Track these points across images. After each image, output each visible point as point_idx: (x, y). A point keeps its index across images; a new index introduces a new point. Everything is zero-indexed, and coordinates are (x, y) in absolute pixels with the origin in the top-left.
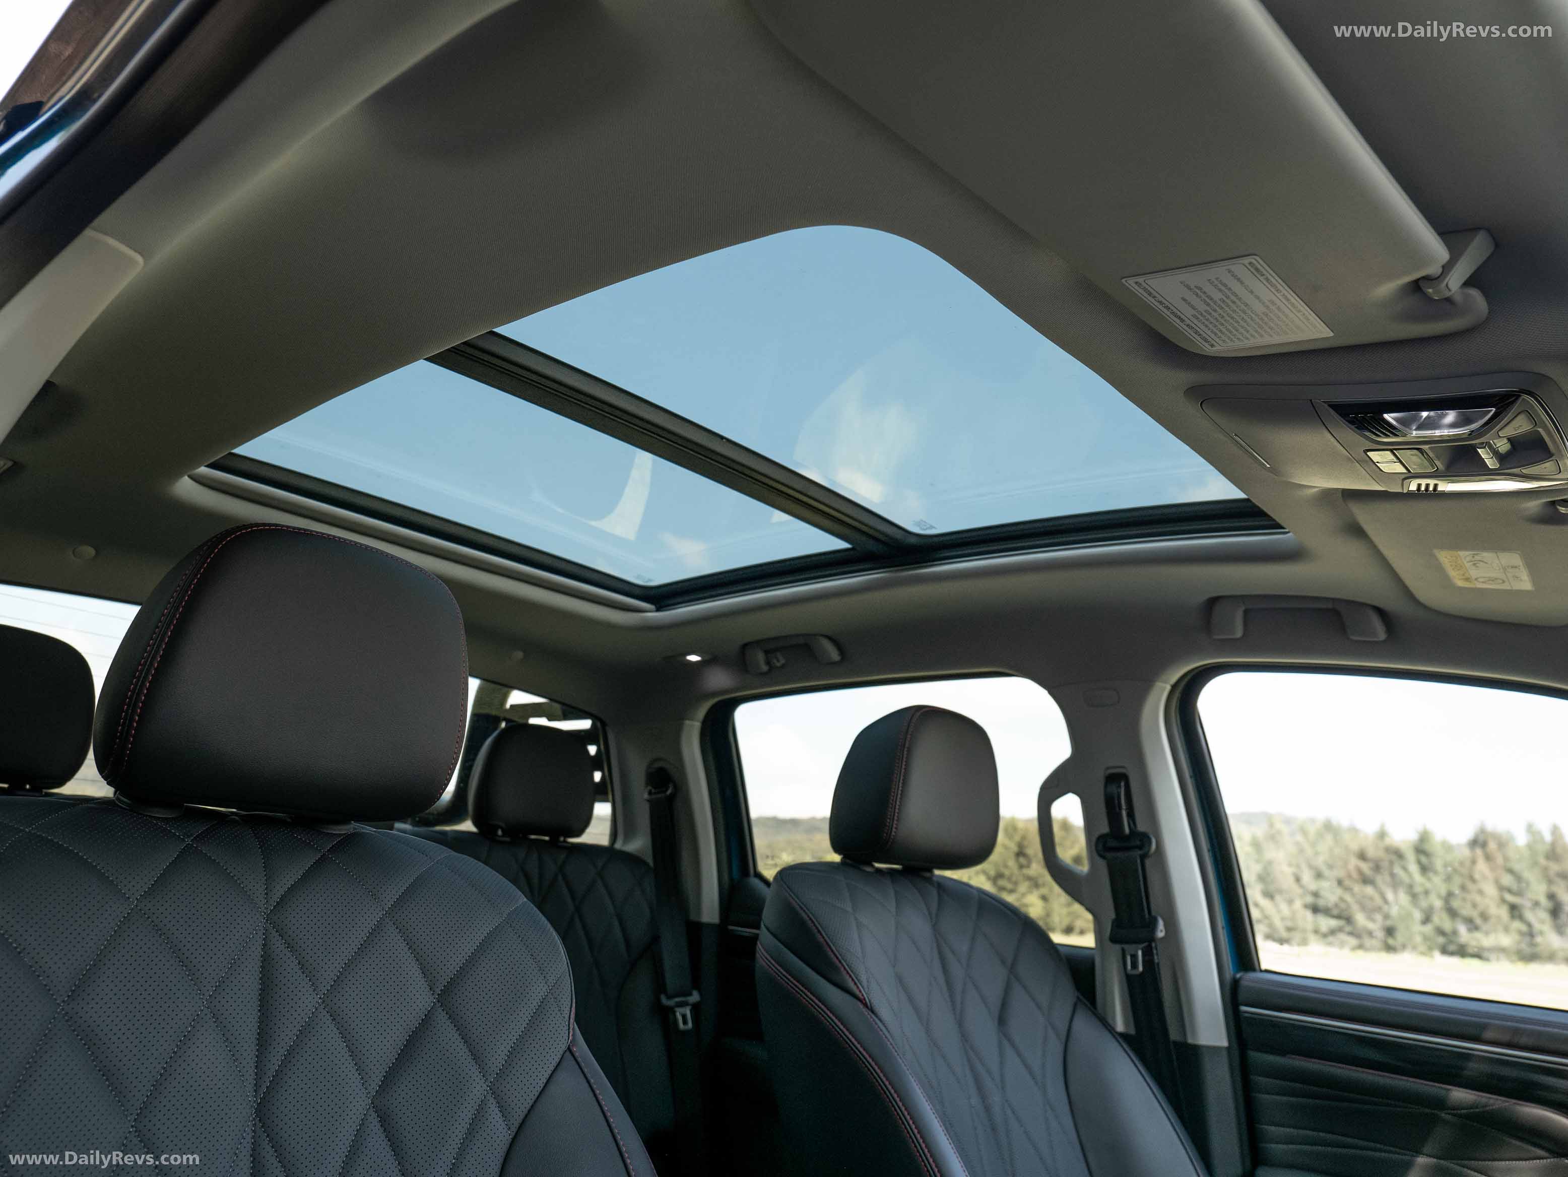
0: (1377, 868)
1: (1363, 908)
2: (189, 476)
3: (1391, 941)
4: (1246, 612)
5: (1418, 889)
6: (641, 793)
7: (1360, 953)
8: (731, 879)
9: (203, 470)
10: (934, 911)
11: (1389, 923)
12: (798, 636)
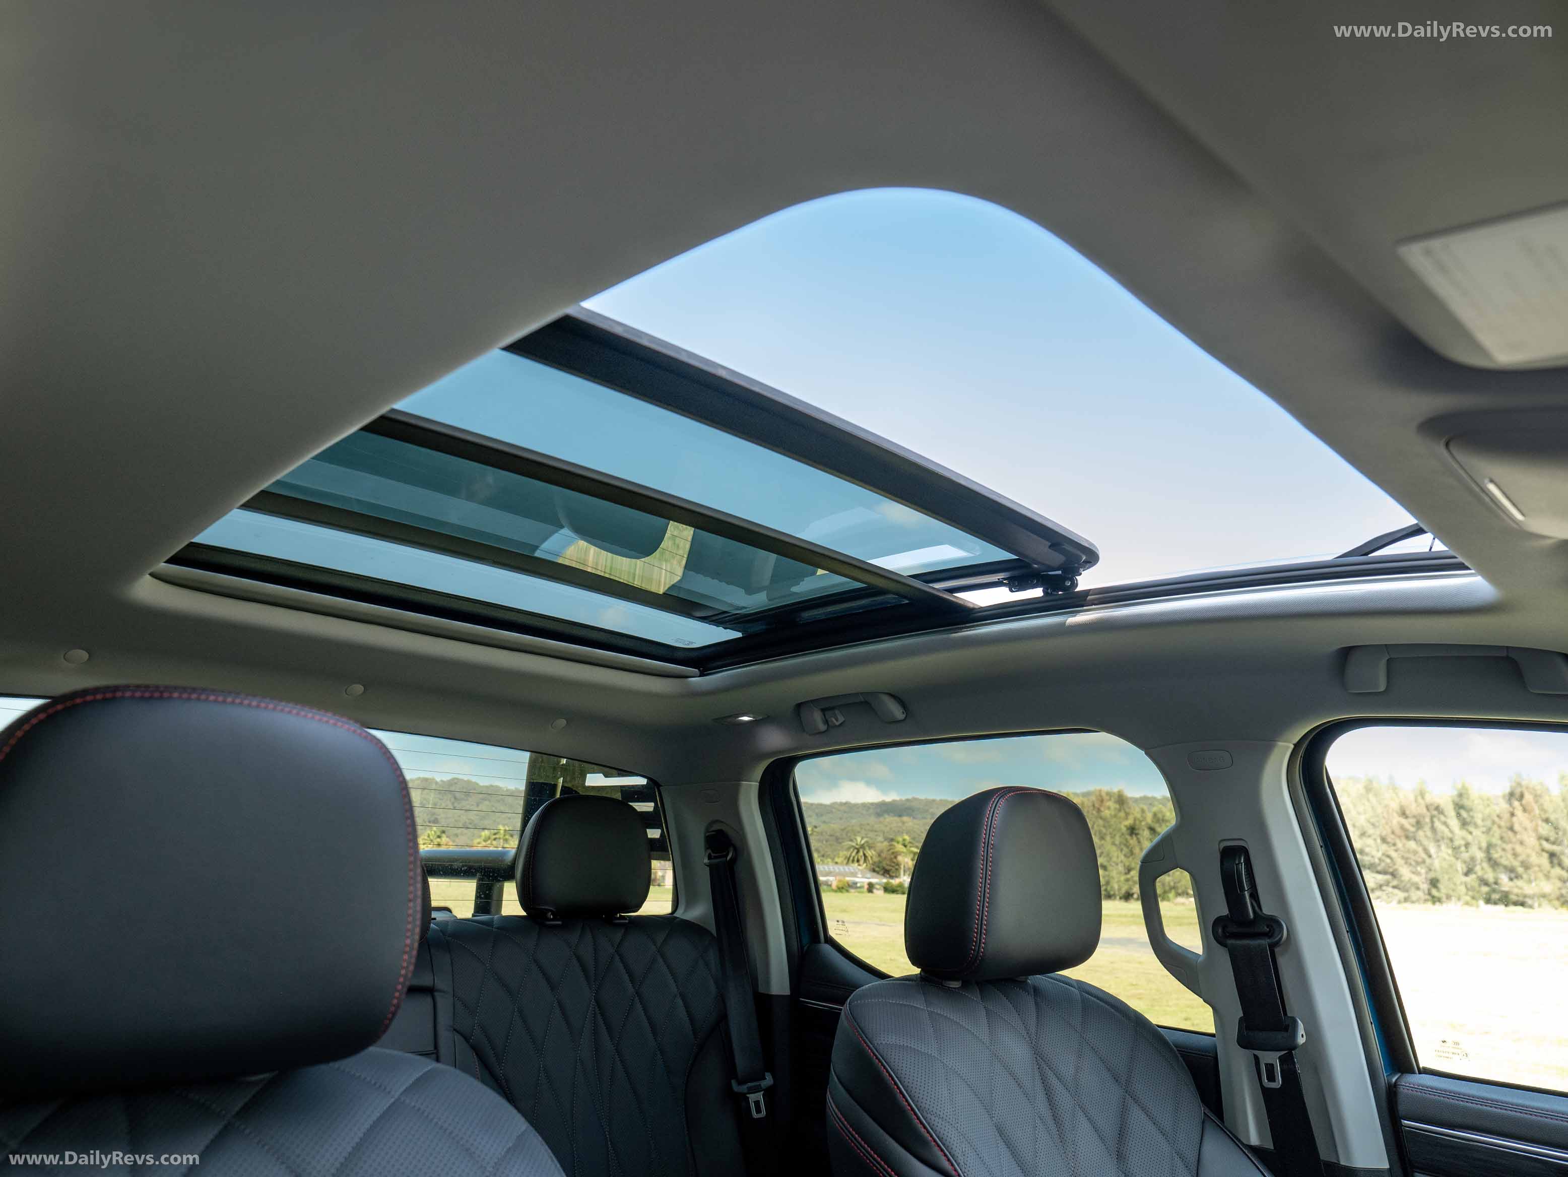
0: (1419, 824)
1: (1406, 860)
2: (152, 575)
3: (1434, 892)
4: (1389, 661)
5: (1459, 842)
6: (701, 858)
7: (1407, 905)
8: (801, 947)
9: (162, 566)
10: (1033, 1030)
11: (1432, 875)
12: (857, 694)
